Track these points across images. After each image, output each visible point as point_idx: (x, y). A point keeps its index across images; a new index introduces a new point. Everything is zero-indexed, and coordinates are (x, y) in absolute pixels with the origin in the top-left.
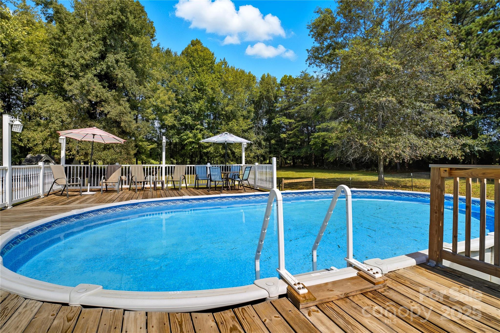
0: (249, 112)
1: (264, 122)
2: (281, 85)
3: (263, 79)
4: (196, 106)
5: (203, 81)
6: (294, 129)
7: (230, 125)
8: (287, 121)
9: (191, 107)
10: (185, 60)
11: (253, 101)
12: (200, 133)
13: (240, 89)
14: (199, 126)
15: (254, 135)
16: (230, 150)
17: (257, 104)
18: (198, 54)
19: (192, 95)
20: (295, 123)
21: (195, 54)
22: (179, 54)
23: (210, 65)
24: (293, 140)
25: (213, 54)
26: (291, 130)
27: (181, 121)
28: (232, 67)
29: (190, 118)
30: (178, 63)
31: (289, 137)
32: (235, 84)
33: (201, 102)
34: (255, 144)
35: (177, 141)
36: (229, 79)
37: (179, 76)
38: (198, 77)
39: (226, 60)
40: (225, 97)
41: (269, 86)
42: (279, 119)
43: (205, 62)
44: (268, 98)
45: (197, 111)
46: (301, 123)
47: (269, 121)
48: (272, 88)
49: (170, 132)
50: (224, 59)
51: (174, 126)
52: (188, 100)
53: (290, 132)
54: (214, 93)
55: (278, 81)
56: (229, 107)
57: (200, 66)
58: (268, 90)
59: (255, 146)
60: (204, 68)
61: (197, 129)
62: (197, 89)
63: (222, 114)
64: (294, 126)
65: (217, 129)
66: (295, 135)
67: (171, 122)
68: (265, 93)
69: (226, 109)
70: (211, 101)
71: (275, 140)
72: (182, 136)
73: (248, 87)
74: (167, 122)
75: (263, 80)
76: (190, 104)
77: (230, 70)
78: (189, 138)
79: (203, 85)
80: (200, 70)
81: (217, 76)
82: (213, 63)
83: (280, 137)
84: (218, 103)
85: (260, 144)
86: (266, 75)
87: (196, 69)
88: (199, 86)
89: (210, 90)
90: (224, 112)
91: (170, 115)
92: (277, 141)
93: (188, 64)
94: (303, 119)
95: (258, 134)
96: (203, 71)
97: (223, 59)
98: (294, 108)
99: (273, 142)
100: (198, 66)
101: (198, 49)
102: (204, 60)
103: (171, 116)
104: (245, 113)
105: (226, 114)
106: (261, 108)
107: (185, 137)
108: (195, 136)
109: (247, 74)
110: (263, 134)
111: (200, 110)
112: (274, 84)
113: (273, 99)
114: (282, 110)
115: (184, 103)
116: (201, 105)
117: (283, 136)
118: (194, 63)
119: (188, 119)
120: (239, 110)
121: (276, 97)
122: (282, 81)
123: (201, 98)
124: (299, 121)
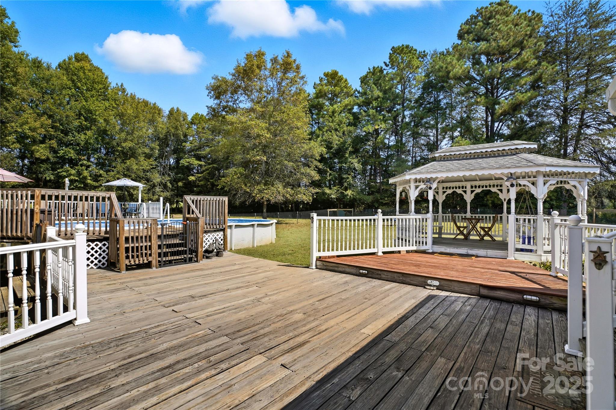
0: (152, 149)
1: (172, 161)
2: (192, 123)
3: (171, 112)
4: (82, 137)
5: (91, 108)
6: (204, 171)
7: (128, 163)
8: (196, 162)
9: (74, 137)
10: (65, 78)
11: (159, 138)
12: (86, 170)
13: (142, 124)
14: (85, 162)
15: (157, 175)
16: (128, 192)
17: (164, 142)
18: (84, 73)
19: (76, 123)
20: (205, 166)
21: (81, 74)
22: (54, 65)
23: (102, 90)
24: (202, 183)
25: (107, 78)
26: (202, 173)
27: (59, 153)
28: (132, 94)
29: (72, 151)
30: (55, 81)
31: (198, 179)
32: (136, 117)
33: (89, 133)
34: (160, 185)
35: (52, 178)
36: (129, 112)
37: (57, 98)
38: (84, 103)
39: (125, 86)
40: (121, 130)
41: (178, 123)
42: (188, 160)
43: (96, 86)
44: (176, 135)
45: (82, 143)
46: (211, 166)
47: (178, 161)
48: (181, 126)
49: (40, 167)
50: (122, 85)
51: (48, 159)
52: (70, 129)
53: (199, 175)
54: (107, 124)
55: (189, 118)
56: (126, 144)
57: (88, 90)
58: (177, 127)
59: (159, 188)
60: (94, 92)
61: (82, 165)
62: (84, 117)
63: (117, 151)
64: (204, 169)
65: (110, 166)
66: (205, 178)
67: (44, 155)
68: (173, 130)
69: (124, 145)
70: (103, 133)
71: (182, 182)
72: (59, 172)
73: (152, 122)
74: (38, 154)
75: (171, 114)
76: (73, 134)
77: (129, 99)
78: (71, 175)
79: (91, 113)
80: (88, 94)
81: (112, 105)
82: (106, 88)
83: (188, 179)
84: (112, 138)
85: (165, 186)
86: (175, 108)
87: (82, 93)
88: (85, 113)
89: (102, 121)
90: (120, 149)
91: (43, 146)
92: (184, 184)
93: (69, 83)
94: (214, 161)
95: (163, 175)
96: (92, 96)
97: (120, 85)
98: (204, 150)
99: (180, 184)
100: (85, 88)
101: (85, 68)
102: (93, 83)
103: (45, 147)
104: (147, 151)
105: (122, 151)
106: (168, 145)
107: (65, 174)
108: (79, 174)
109: (152, 105)
110: (169, 175)
111: (87, 143)
112: (184, 120)
113: (182, 138)
114: (191, 150)
115: (62, 131)
116: (89, 137)
117: (192, 178)
118: (79, 84)
119: (69, 152)
120: (140, 147)
121: (185, 136)
122: (192, 119)
123: (88, 129)
124: (209, 164)
